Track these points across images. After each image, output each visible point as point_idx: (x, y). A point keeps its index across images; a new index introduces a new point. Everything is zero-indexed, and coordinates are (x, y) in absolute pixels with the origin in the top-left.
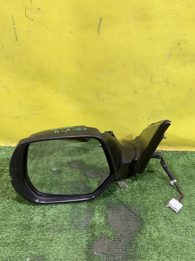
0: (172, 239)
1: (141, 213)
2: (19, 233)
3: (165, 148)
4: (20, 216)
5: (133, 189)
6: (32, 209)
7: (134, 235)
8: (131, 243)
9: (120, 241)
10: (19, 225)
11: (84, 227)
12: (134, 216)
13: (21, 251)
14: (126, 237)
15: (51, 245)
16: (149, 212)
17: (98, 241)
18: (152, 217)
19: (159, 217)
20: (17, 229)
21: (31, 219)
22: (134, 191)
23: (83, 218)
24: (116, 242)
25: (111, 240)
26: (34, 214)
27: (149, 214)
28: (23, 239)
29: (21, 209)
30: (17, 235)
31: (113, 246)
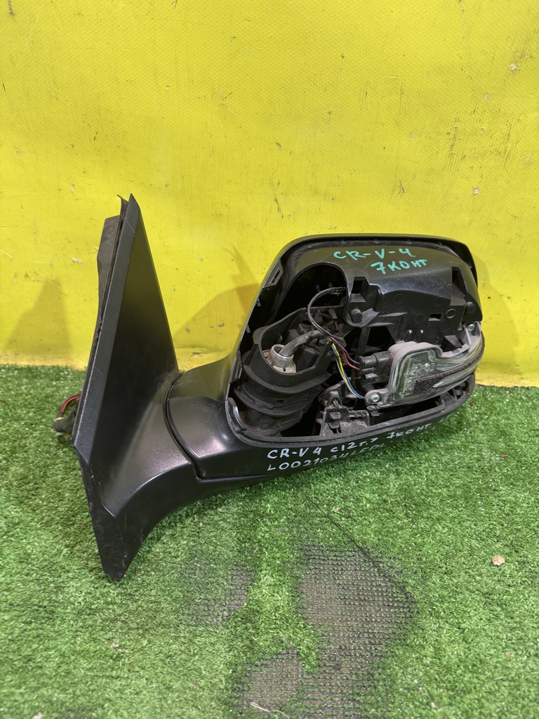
0: (507, 668)
1: (410, 581)
2: (17, 631)
3: (489, 378)
4: (25, 577)
5: (385, 501)
6: (64, 555)
7: (384, 650)
8: (373, 675)
9: (337, 667)
10: (18, 605)
11: (223, 620)
12: (384, 590)
13: (20, 688)
14: (358, 655)
15: (114, 673)
16: (435, 578)
17: (266, 666)
18: (445, 593)
19: (467, 595)
20: (11, 620)
21: (59, 589)
22: (388, 507)
23: (220, 591)
24: (325, 671)
25: (310, 664)
26: (68, 572)
27: (434, 583)
28: (28, 652)
29: (29, 555)
30: (10, 637)
31: (316, 685)
